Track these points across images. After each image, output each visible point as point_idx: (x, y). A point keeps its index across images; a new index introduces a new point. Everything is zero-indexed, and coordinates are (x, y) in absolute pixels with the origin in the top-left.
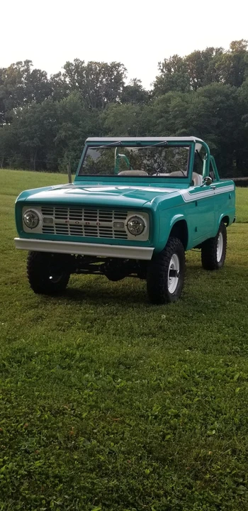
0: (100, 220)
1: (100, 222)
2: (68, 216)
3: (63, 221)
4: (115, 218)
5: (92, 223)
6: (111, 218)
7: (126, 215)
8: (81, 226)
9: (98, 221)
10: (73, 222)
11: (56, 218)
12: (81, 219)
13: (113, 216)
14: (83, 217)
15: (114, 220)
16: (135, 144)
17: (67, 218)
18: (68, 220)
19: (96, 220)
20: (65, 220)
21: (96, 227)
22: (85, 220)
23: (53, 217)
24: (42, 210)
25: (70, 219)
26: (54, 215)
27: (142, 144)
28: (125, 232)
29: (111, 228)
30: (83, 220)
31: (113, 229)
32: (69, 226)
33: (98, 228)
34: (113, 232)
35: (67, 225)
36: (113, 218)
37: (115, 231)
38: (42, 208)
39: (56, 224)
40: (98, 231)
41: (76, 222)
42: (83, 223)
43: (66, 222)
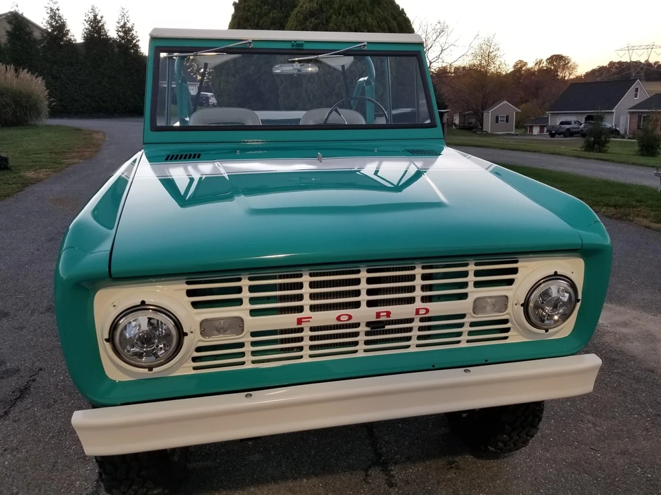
0: (424, 299)
1: (427, 305)
2: (307, 302)
3: (289, 320)
4: (477, 284)
5: (398, 311)
6: (465, 285)
7: (515, 271)
8: (357, 325)
9: (418, 304)
10: (329, 317)
11: (254, 313)
12: (357, 305)
13: (471, 279)
14: (364, 298)
15: (474, 293)
16: (289, 46)
17: (300, 309)
18: (307, 312)
19: (411, 300)
20: (296, 316)
21: (411, 320)
22: (370, 304)
23: (242, 311)
24: (190, 293)
25: (313, 308)
26: (247, 306)
27: (306, 47)
28: (506, 321)
29: (463, 316)
30: (364, 304)
31: (467, 320)
32: (307, 333)
33: (416, 324)
34: (466, 329)
35: (301, 330)
36: (471, 285)
37: (472, 324)
38: (188, 283)
39: (253, 334)
40: (415, 333)
41: (338, 318)
42: (365, 314)
43: (300, 321)
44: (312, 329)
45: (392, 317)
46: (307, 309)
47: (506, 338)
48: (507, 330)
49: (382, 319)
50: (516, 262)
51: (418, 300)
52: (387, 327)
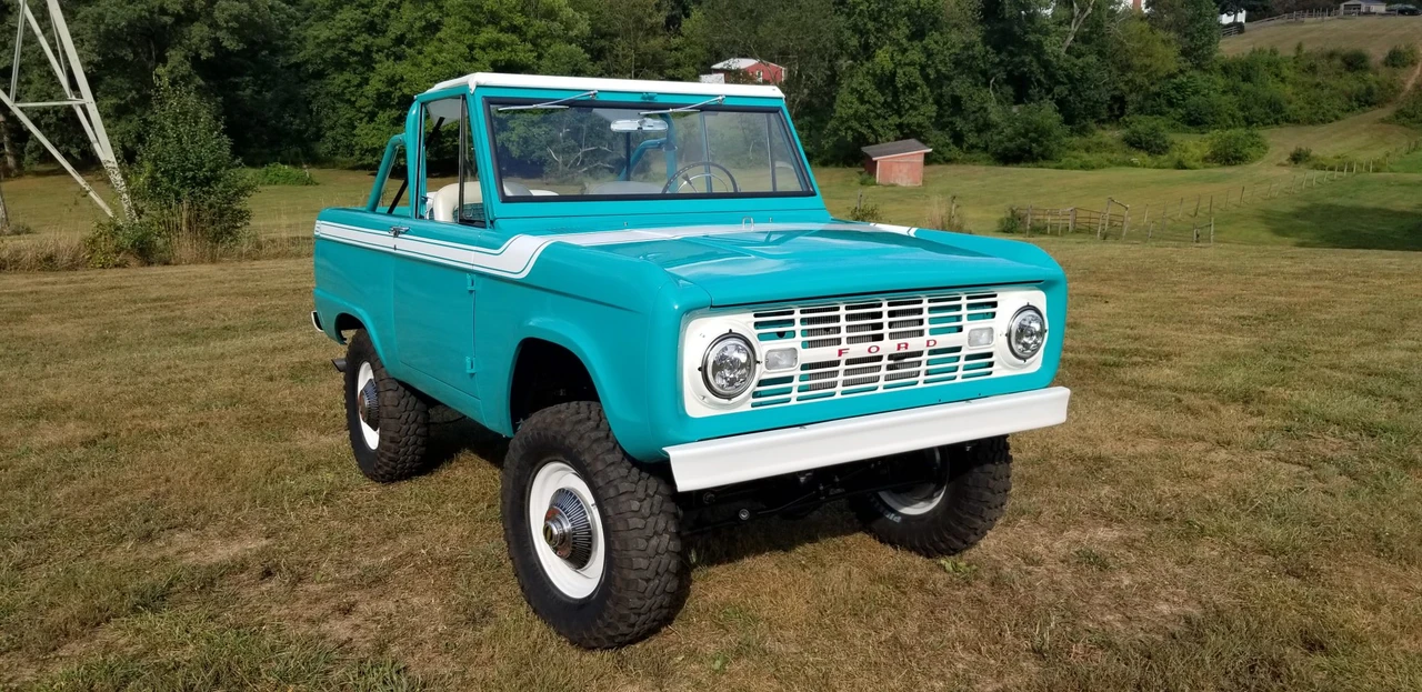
0: (933, 332)
1: (933, 338)
2: (844, 334)
3: (828, 353)
4: (971, 317)
6: (960, 318)
7: (996, 304)
8: (879, 358)
11: (804, 345)
12: (880, 338)
13: (964, 312)
14: (886, 330)
15: (967, 326)
17: (838, 341)
18: (844, 345)
19: (921, 333)
20: (835, 349)
21: (921, 353)
22: (892, 336)
23: (796, 343)
24: (757, 325)
25: (851, 340)
26: (799, 338)
28: (990, 355)
29: (958, 349)
30: (886, 337)
31: (963, 353)
32: (842, 367)
33: (925, 357)
34: (962, 362)
35: (837, 363)
36: (965, 318)
37: (969, 358)
38: (756, 316)
39: (804, 367)
40: (924, 367)
41: (869, 351)
42: (888, 346)
43: (840, 353)
44: (849, 362)
45: (909, 350)
46: (844, 341)
47: (990, 373)
48: (991, 365)
49: (903, 351)
50: (995, 296)
51: (927, 332)
52: (906, 360)
